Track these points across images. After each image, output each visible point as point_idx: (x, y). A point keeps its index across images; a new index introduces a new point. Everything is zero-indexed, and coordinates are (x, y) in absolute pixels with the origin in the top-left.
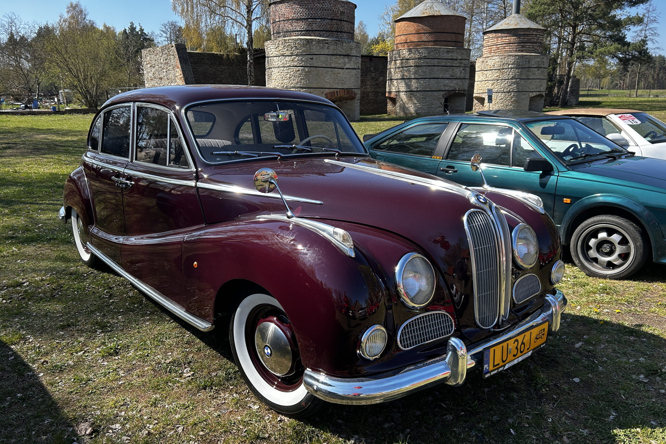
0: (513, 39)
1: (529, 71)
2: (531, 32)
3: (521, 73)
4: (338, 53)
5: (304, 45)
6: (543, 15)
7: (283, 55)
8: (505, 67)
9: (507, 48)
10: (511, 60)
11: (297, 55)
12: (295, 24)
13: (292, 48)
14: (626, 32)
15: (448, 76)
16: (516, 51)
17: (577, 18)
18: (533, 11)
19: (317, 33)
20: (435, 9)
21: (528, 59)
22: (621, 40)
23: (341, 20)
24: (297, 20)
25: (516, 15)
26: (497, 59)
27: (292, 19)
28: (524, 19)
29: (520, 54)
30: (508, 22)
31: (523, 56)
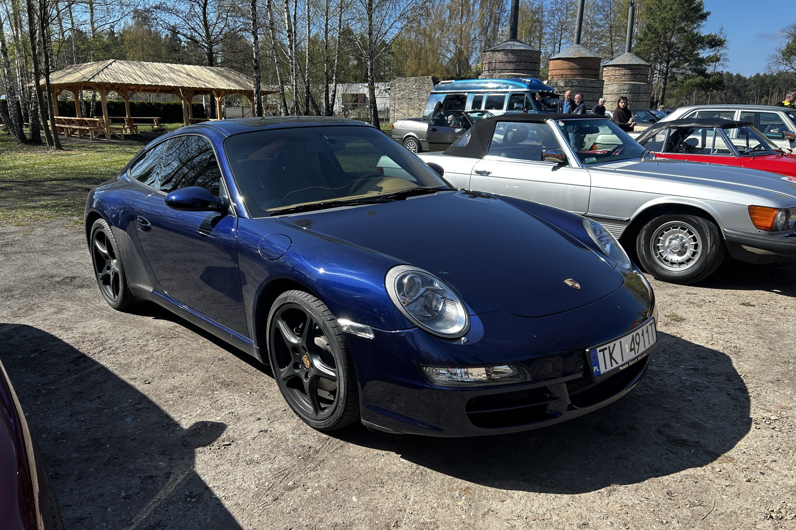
0: (627, 72)
1: (639, 96)
2: (641, 67)
3: (633, 97)
8: (622, 92)
9: (623, 78)
10: (626, 87)
12: (507, 65)
14: (707, 67)
15: (591, 99)
16: (629, 81)
17: (670, 55)
18: (639, 50)
20: (582, 52)
21: (639, 87)
22: (703, 72)
25: (629, 54)
26: (616, 86)
28: (634, 57)
29: (632, 83)
30: (623, 59)
31: (635, 84)
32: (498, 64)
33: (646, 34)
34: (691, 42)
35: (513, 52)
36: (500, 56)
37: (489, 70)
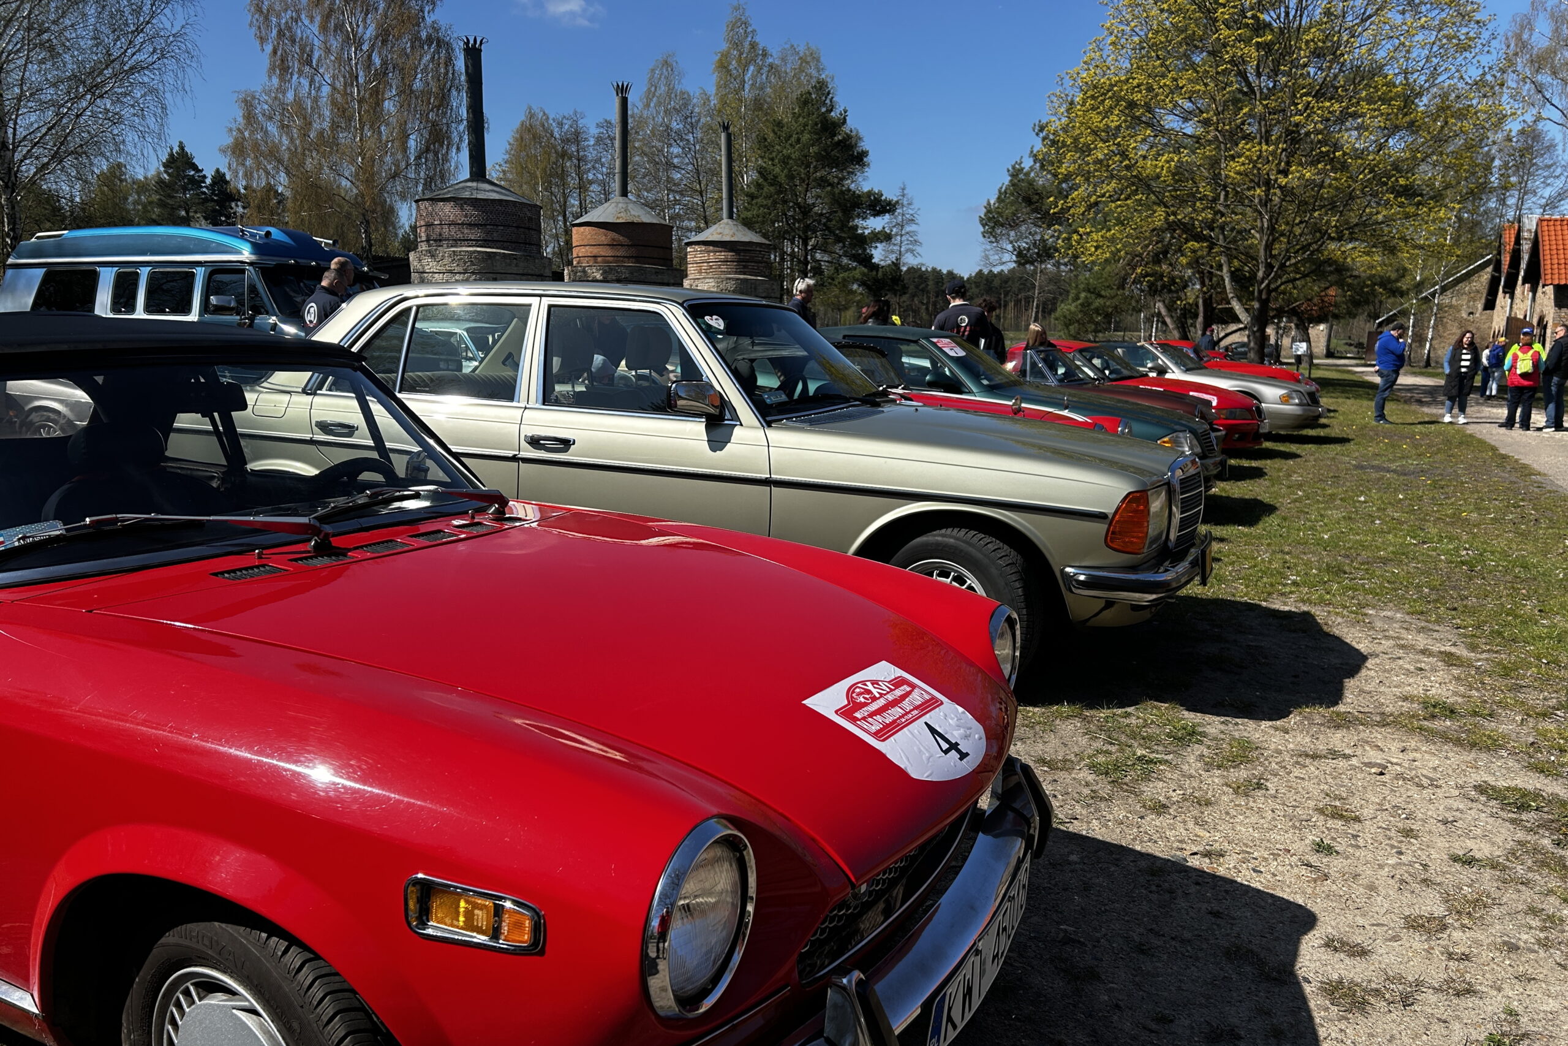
0: (730, 255)
2: (754, 248)
4: (530, 272)
5: (483, 260)
6: (763, 223)
7: (451, 272)
9: (724, 268)
10: (732, 285)
11: (473, 273)
12: (466, 231)
13: (465, 263)
14: (874, 252)
16: (736, 273)
17: (807, 228)
18: (749, 214)
19: (499, 244)
20: (633, 213)
21: (755, 284)
22: (866, 260)
23: (529, 229)
24: (470, 225)
25: (729, 221)
27: (462, 224)
28: (740, 227)
29: (742, 277)
30: (719, 230)
31: (747, 280)
32: (446, 229)
33: (759, 186)
34: (840, 204)
35: (475, 203)
36: (448, 211)
37: (428, 241)
